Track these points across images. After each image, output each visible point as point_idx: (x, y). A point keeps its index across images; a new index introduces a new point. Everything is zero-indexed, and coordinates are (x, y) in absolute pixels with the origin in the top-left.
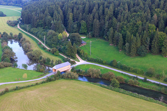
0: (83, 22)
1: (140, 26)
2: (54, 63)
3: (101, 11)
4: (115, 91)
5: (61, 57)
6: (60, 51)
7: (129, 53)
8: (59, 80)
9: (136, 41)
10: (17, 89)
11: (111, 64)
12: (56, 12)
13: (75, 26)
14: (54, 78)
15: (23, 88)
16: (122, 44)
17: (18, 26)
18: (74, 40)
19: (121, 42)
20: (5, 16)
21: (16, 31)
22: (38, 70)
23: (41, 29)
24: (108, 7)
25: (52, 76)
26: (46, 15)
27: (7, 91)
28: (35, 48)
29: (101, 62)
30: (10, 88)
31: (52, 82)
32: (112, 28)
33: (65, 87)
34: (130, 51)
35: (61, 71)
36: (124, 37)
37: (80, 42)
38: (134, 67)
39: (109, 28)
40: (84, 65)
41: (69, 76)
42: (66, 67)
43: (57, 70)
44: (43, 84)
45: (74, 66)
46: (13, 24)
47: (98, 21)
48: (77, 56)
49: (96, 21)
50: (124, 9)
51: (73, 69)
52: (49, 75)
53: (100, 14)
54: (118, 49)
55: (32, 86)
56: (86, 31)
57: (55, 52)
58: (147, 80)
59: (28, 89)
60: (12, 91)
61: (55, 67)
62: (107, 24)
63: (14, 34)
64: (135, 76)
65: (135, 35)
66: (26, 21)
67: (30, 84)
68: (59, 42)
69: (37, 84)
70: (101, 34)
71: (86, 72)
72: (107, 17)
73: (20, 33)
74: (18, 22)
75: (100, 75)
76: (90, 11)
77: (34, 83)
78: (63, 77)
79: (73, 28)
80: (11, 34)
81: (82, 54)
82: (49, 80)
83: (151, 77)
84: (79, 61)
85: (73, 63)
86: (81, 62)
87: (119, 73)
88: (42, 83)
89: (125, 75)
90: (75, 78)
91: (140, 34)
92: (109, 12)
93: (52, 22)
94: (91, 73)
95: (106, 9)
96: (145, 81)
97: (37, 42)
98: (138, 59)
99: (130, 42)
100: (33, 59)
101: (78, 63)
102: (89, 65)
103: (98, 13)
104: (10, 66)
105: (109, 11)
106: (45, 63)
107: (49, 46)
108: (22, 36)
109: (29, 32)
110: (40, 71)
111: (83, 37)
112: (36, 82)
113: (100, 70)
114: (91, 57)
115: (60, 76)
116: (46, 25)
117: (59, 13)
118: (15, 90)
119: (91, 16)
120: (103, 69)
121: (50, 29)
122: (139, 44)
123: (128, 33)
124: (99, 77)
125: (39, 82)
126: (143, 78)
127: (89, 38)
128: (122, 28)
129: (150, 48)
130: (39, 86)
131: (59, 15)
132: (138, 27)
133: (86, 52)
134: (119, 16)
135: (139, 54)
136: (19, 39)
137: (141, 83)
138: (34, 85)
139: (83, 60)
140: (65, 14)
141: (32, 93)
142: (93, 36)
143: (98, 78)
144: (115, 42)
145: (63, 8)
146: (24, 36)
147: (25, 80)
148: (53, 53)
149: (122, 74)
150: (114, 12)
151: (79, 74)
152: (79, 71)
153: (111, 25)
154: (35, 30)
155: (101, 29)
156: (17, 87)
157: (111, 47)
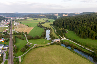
1: (85, 28)
2: (56, 38)
3: (73, 22)
5: (59, 36)
6: (59, 34)
8: (54, 45)
9: (83, 33)
13: (66, 26)
15: (42, 47)
16: (79, 33)
18: (63, 31)
21: (50, 27)
23: (56, 27)
24: (76, 21)
27: (37, 47)
28: (53, 33)
29: (70, 39)
33: (55, 48)
34: (81, 36)
36: (79, 31)
37: (66, 32)
38: (81, 42)
42: (58, 40)
45: (61, 40)
46: (51, 25)
48: (64, 36)
50: (81, 22)
52: (52, 43)
54: (77, 35)
56: (68, 28)
61: (54, 40)
62: (74, 27)
64: (81, 46)
65: (83, 31)
66: (54, 24)
67: (44, 45)
68: (59, 31)
69: (47, 45)
70: (72, 29)
71: (64, 43)
76: (71, 22)
78: (56, 44)
82: (51, 44)
83: (87, 47)
85: (61, 38)
86: (64, 39)
89: (78, 45)
90: (60, 45)
91: (85, 31)
94: (66, 43)
96: (84, 48)
99: (81, 33)
104: (43, 38)
105: (76, 22)
107: (57, 32)
114: (68, 37)
116: (58, 26)
118: (39, 47)
119: (70, 24)
122: (84, 34)
123: (81, 30)
125: (48, 45)
128: (79, 28)
131: (62, 23)
132: (84, 28)
135: (84, 38)
136: (50, 29)
137: (83, 49)
141: (44, 49)
142: (70, 30)
144: (76, 32)
146: (52, 28)
147: (44, 43)
152: (62, 42)
153: (76, 27)
157: (75, 34)
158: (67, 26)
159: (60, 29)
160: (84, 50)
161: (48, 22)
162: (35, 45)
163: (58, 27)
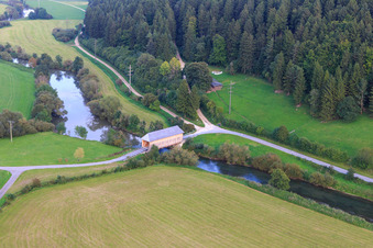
0: (218, 39)
1: (347, 52)
2: (147, 127)
3: (259, 15)
4: (277, 197)
5: (164, 114)
6: (163, 100)
7: (317, 113)
8: (154, 167)
9: (336, 85)
10: (60, 181)
11: (275, 136)
12: (159, 13)
13: (200, 46)
14: (142, 161)
15: (72, 180)
16: (304, 91)
17: (76, 41)
18: (194, 77)
19: (300, 86)
20: (51, 18)
21: (69, 53)
22: (109, 142)
23: (124, 50)
24: (276, 6)
25: (139, 157)
26: (138, 19)
27: (36, 185)
28: (108, 91)
29: (252, 131)
30: (44, 178)
31: (138, 170)
32: (281, 54)
33: (167, 183)
34: (319, 109)
35: (160, 147)
36: (308, 76)
37: (208, 83)
38: (326, 144)
39: (274, 54)
40: (214, 134)
41: (178, 158)
42: (171, 137)
43: (151, 144)
44: (119, 174)
45: (191, 135)
46: (65, 37)
47: (252, 37)
48: (200, 114)
49: (248, 37)
50: (312, 12)
51: (188, 144)
52: (132, 154)
53: (256, 22)
54: (294, 103)
55: (93, 176)
56: (223, 59)
57: (152, 102)
58: (355, 175)
59: (83, 182)
60: (47, 185)
61: (146, 137)
63: (64, 59)
64: (328, 165)
65: (333, 73)
66: (94, 30)
67: (89, 172)
68: (162, 81)
69: (104, 173)
70: (256, 66)
71: (216, 152)
72: (272, 29)
73: (77, 58)
74: (77, 33)
75: (247, 160)
76: (235, 15)
77: (98, 170)
78: (163, 161)
79: (196, 51)
80: (59, 59)
81: (211, 111)
82: (133, 165)
83: (363, 169)
84: (203, 126)
85: (188, 129)
86: (206, 128)
87: (291, 156)
88: (116, 171)
89: (305, 162)
90: (190, 164)
91: (345, 69)
92: (277, 18)
93: (149, 35)
94: (227, 155)
95: (272, 11)
96: (349, 177)
97: (114, 77)
98: (337, 127)
99: (321, 87)
100: (102, 116)
101: (200, 131)
102: (225, 134)
103: (253, 19)
104: (50, 130)
106: (127, 126)
108: (82, 64)
109: (98, 55)
110: (113, 145)
111: (217, 73)
112: (102, 169)
113: (247, 148)
114: (230, 117)
115: (159, 156)
116: (136, 42)
117: (165, 16)
118: (55, 183)
119: (237, 24)
120: (255, 145)
121: (144, 51)
122: (341, 93)
123: (318, 67)
124: (246, 164)
125: (108, 169)
126: (345, 171)
127: (230, 74)
128: (305, 53)
129: (367, 103)
130: (108, 177)
131: (166, 20)
132: (341, 53)
133: (220, 106)
134: (300, 27)
135: (340, 115)
136: (75, 70)
137: (340, 181)
138: (98, 176)
139: (213, 123)
140: (179, 19)
141: (90, 192)
142: (239, 71)
143: (243, 166)
144: (287, 85)
145: (177, 6)
146: (87, 64)
147: (79, 161)
148: (147, 105)
149: (299, 159)
150: (289, 18)
151: (201, 153)
152: (202, 147)
153: (280, 47)
154: (111, 52)
155: (257, 54)
156: (59, 178)
157: (278, 97)
158: (209, 45)
159: (165, 65)
160: (352, 185)
161: (32, 17)
162: (16, 171)
163: (144, 55)
